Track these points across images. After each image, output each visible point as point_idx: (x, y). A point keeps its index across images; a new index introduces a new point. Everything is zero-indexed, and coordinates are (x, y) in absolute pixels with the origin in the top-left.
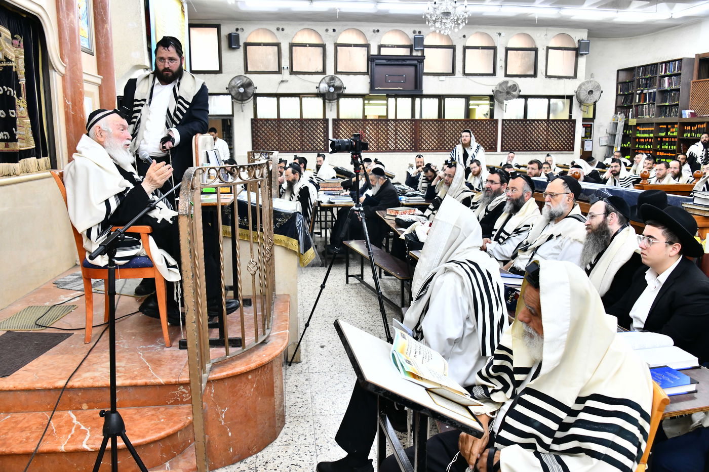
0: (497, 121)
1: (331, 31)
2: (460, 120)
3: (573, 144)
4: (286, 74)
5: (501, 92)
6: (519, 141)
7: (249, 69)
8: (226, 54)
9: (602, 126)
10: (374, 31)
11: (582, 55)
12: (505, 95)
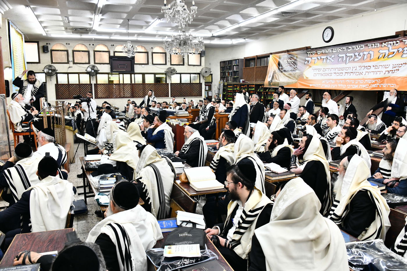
0: (168, 84)
1: (91, 45)
2: (152, 84)
3: (201, 93)
4: (71, 64)
5: (168, 72)
6: (178, 93)
7: (53, 62)
8: (42, 55)
9: (215, 85)
10: (112, 45)
11: (203, 56)
12: (170, 74)
